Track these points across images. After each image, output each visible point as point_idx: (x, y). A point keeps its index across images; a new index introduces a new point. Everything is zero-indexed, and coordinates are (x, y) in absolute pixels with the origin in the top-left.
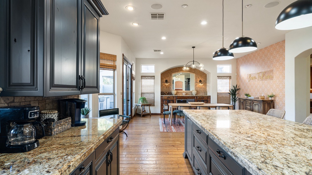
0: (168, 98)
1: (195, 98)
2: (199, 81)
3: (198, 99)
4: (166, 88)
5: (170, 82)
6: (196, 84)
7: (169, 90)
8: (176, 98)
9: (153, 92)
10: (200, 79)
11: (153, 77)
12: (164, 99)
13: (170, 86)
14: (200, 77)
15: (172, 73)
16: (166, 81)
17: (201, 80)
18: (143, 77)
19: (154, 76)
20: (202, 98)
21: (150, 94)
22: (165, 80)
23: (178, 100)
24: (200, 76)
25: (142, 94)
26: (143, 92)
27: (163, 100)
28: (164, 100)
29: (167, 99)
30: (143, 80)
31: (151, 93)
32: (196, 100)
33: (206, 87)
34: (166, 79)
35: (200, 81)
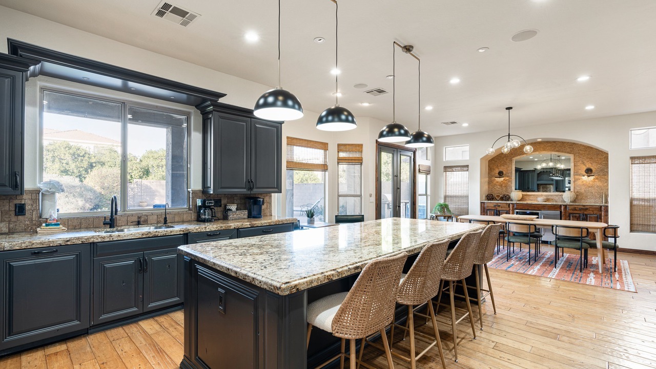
0: (495, 206)
1: (561, 209)
2: (584, 170)
3: (571, 211)
4: (499, 187)
5: (510, 174)
6: (577, 177)
7: (506, 190)
8: (513, 206)
9: (465, 194)
10: (589, 165)
11: (465, 167)
12: (488, 208)
13: (510, 183)
14: (588, 161)
15: (514, 157)
16: (501, 174)
17: (592, 168)
18: (447, 168)
19: (467, 166)
20: (581, 209)
21: (460, 199)
22: (498, 172)
23: (517, 211)
24: (587, 158)
25: (446, 197)
26: (448, 194)
27: (485, 210)
28: (488, 210)
29: (493, 209)
30: (448, 173)
31: (461, 197)
32: (565, 212)
33: (608, 185)
34: (501, 170)
35: (589, 171)
